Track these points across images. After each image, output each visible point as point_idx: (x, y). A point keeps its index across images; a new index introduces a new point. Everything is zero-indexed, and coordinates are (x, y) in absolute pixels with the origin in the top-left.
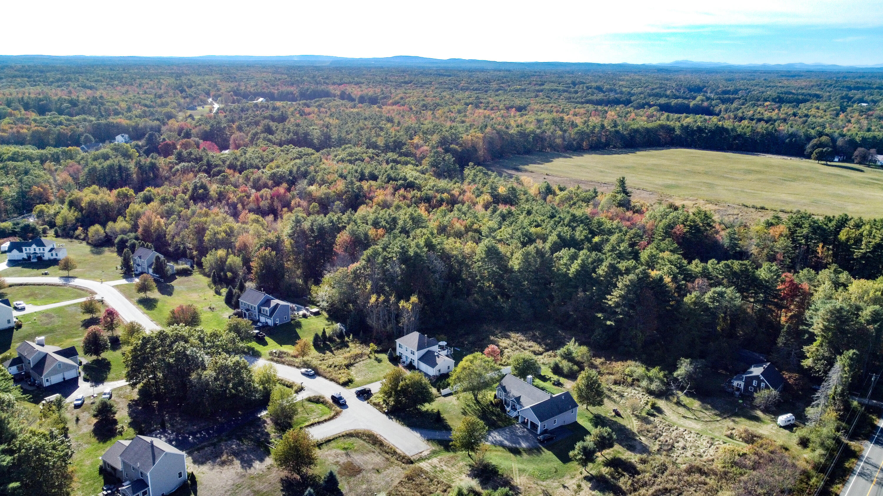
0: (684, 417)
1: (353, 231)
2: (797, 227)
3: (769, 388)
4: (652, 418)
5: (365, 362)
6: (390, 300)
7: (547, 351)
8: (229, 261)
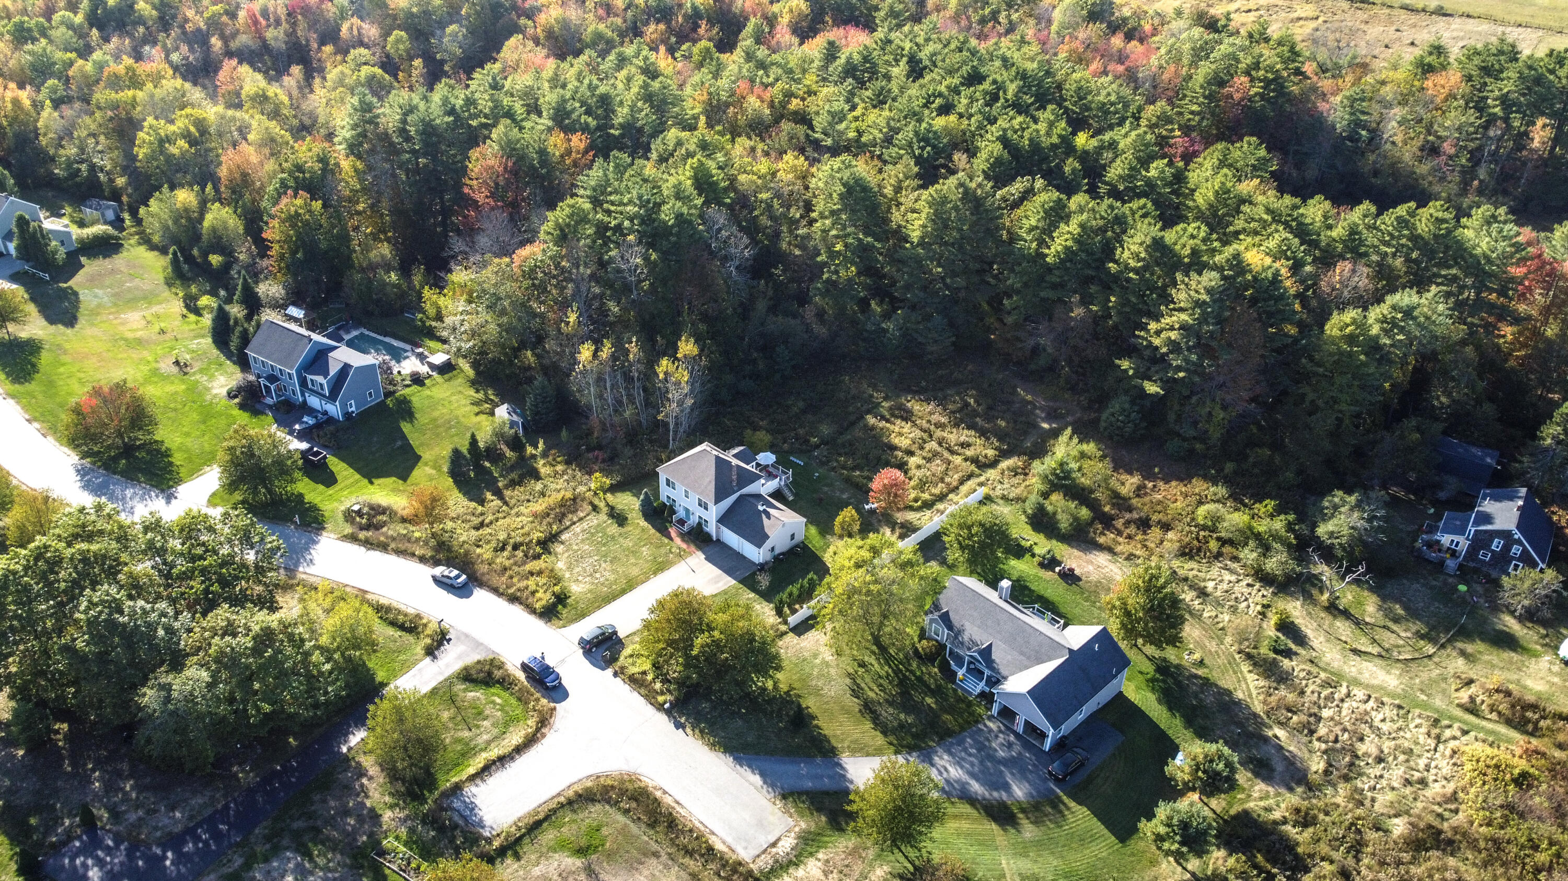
0: (1355, 651)
1: (509, 142)
2: (1489, 76)
3: (1534, 565)
4: (1286, 663)
5: (585, 525)
6: (627, 352)
7: (1004, 454)
8: (209, 219)
